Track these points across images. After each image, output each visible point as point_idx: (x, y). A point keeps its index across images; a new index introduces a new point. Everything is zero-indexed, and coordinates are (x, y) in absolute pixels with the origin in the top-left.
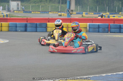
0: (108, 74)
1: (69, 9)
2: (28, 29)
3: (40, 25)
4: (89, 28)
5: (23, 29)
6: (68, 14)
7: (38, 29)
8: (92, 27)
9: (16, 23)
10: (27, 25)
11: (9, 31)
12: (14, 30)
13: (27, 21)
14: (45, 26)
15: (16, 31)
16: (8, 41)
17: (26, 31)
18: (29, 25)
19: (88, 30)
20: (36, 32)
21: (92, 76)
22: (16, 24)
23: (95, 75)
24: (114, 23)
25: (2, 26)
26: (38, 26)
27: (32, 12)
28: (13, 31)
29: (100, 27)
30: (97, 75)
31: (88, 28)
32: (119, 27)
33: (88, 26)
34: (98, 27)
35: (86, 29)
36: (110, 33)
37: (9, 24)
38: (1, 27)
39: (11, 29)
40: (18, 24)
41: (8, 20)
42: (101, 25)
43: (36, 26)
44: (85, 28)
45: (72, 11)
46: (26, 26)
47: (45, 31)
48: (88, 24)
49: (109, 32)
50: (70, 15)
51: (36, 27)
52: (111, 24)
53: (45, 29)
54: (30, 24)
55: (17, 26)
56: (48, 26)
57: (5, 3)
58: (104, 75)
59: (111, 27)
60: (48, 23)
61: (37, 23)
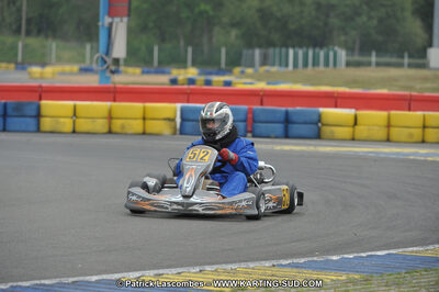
0: (346, 256)
3: (19, 108)
4: (183, 119)
7: (9, 120)
8: (192, 117)
14: (34, 113)
19: (178, 127)
20: (4, 130)
23: (310, 259)
24: (262, 104)
26: (9, 111)
31: (178, 120)
32: (282, 118)
33: (179, 113)
35: (173, 123)
36: (254, 136)
43: (2, 114)
44: (169, 120)
47: (34, 128)
48: (179, 106)
49: (249, 135)
50: (108, 74)
51: (5, 115)
52: (255, 107)
53: (32, 122)
56: (44, 111)
58: (335, 258)
59: (256, 119)
60: (43, 102)
61: (8, 101)
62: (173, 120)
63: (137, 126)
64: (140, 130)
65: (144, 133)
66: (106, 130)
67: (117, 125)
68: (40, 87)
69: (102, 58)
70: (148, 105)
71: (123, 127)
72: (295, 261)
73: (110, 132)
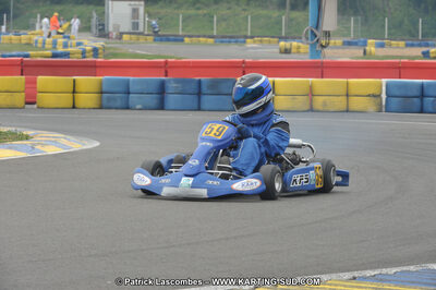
1: (317, 27)
2: (171, 99)
3: (214, 85)
4: (388, 96)
5: (152, 100)
6: (313, 46)
7: (205, 99)
8: (397, 93)
9: (128, 80)
10: (167, 85)
11: (101, 108)
12: (119, 104)
13: (166, 72)
15: (128, 108)
16: (98, 144)
17: (161, 106)
18: (172, 86)
19: (384, 103)
20: (199, 109)
21: (394, 270)
22: (127, 83)
23: (405, 268)
25: (77, 90)
26: (204, 89)
27: (186, 39)
28: (117, 108)
29: (426, 92)
30: (412, 268)
31: (384, 96)
33: (384, 88)
34: (418, 94)
37: (101, 83)
38: (74, 92)
39: (109, 99)
40: (134, 81)
41: (98, 70)
42: (429, 85)
43: (196, 92)
44: (374, 96)
45: (327, 34)
46: (162, 90)
47: (230, 107)
48: (384, 81)
50: (318, 48)
51: (199, 94)
54: (177, 81)
55: (131, 90)
57: (91, 7)
61: (202, 78)
62: (379, 96)
63: (340, 103)
64: (344, 107)
65: (347, 111)
66: (308, 107)
67: (319, 102)
68: (243, 62)
69: (312, 32)
70: (351, 80)
71: (325, 104)
72: (384, 271)
73: (311, 110)
